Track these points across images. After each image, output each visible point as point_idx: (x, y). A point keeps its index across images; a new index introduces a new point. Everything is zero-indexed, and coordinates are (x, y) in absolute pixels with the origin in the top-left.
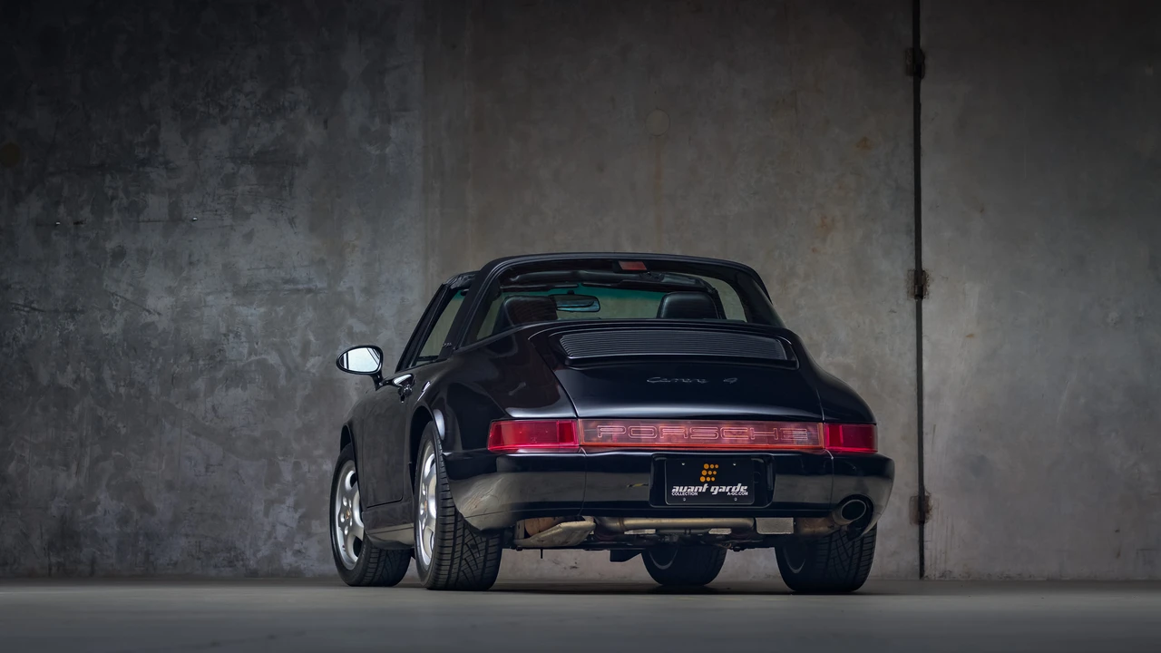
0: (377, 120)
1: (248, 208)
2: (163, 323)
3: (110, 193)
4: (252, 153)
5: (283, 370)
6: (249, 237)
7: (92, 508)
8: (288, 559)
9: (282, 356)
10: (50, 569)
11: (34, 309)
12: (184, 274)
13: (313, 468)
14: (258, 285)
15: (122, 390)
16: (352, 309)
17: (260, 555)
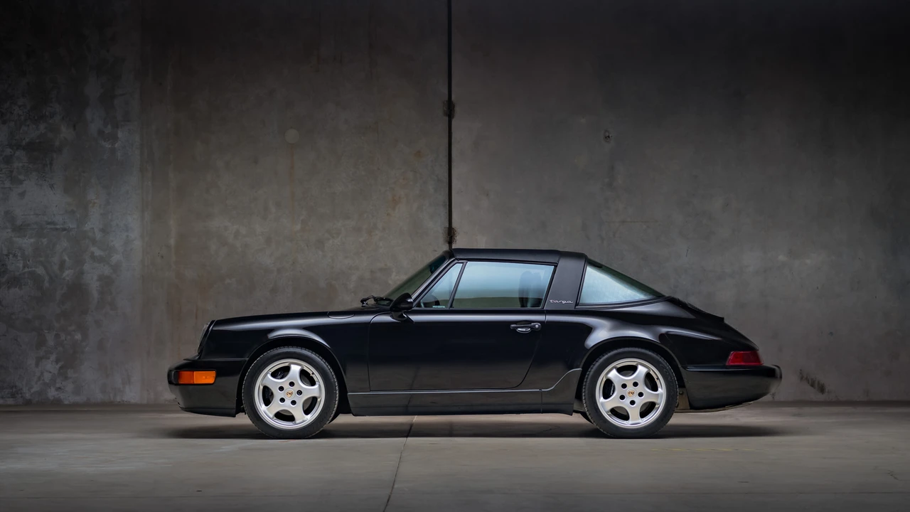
0: (109, 126)
1: (21, 177)
4: (24, 143)
5: (47, 278)
6: (22, 195)
8: (52, 393)
9: (46, 268)
13: (69, 337)
14: (29, 225)
16: (94, 242)
17: (33, 391)
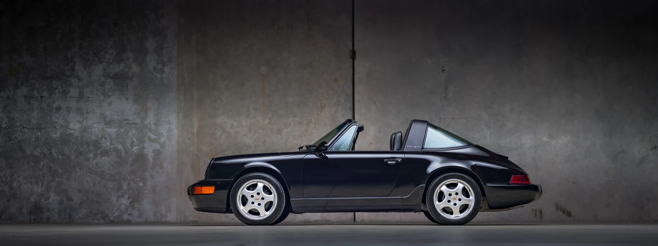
0: (160, 65)
1: (110, 94)
2: (76, 134)
3: (55, 86)
4: (111, 75)
5: (124, 151)
6: (110, 104)
7: (48, 199)
8: (126, 217)
9: (123, 146)
10: (31, 220)
11: (24, 127)
12: (85, 116)
13: (136, 185)
14: (114, 121)
15: (60, 157)
16: (150, 130)
17: (114, 215)
